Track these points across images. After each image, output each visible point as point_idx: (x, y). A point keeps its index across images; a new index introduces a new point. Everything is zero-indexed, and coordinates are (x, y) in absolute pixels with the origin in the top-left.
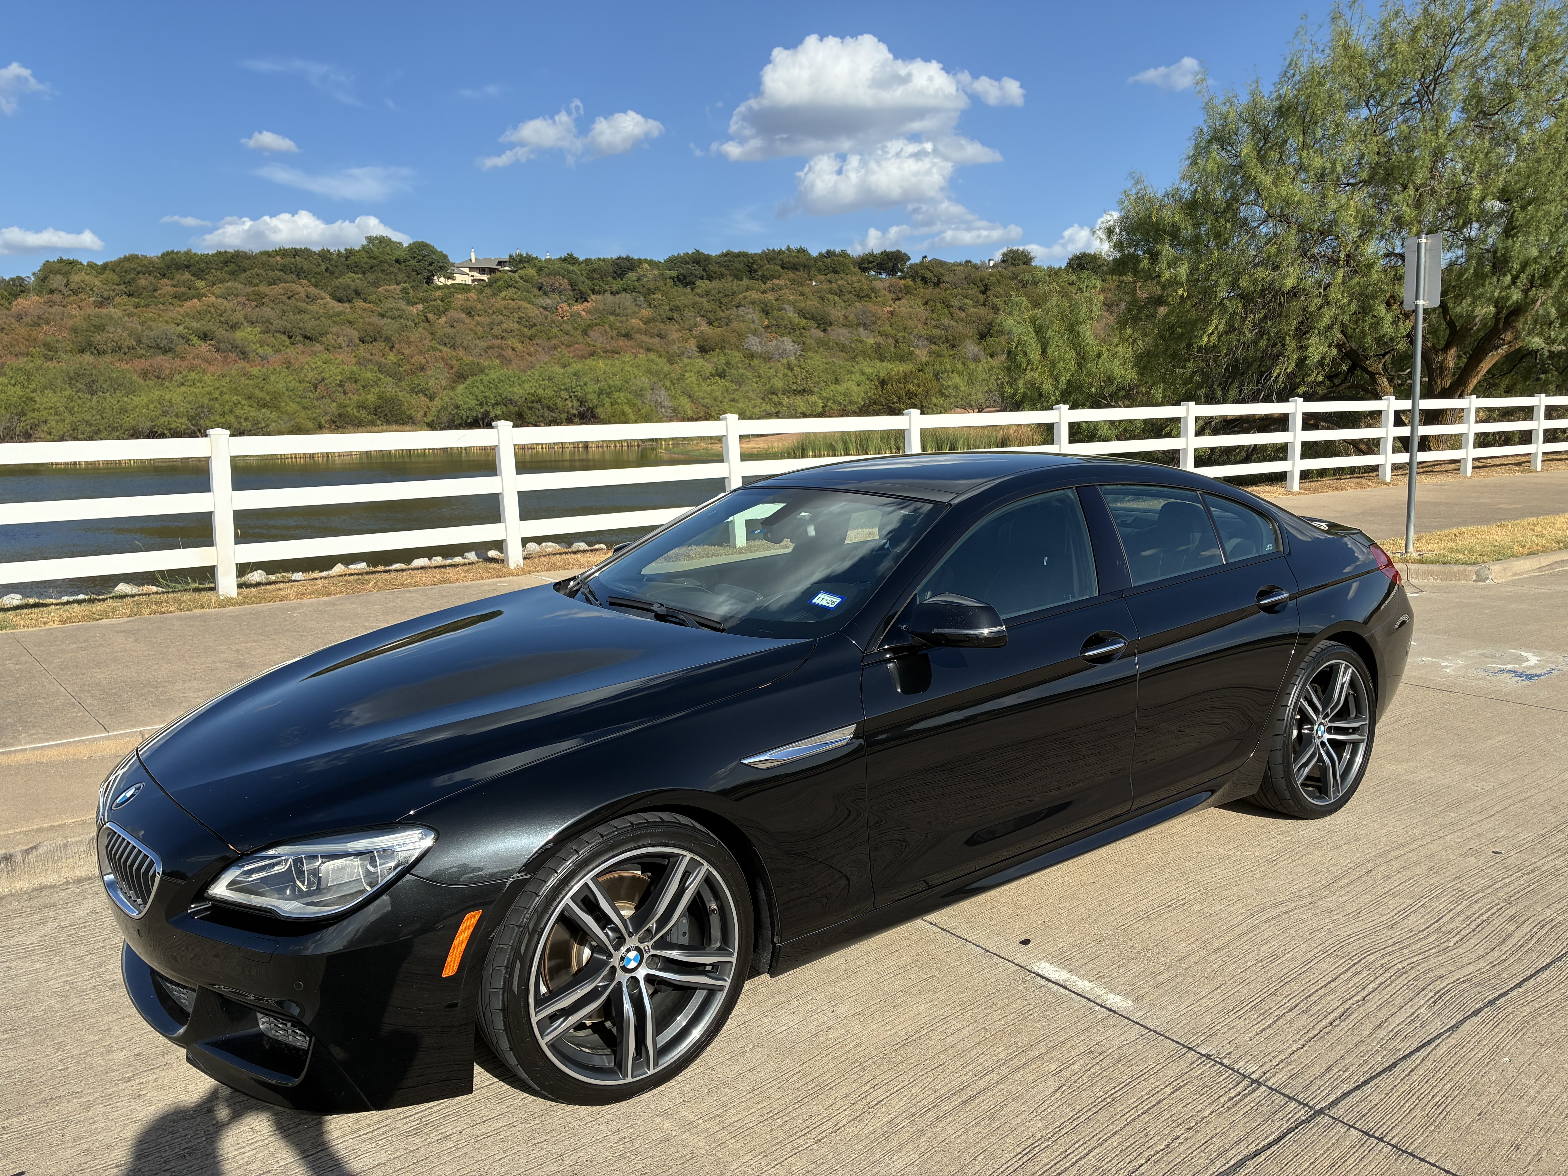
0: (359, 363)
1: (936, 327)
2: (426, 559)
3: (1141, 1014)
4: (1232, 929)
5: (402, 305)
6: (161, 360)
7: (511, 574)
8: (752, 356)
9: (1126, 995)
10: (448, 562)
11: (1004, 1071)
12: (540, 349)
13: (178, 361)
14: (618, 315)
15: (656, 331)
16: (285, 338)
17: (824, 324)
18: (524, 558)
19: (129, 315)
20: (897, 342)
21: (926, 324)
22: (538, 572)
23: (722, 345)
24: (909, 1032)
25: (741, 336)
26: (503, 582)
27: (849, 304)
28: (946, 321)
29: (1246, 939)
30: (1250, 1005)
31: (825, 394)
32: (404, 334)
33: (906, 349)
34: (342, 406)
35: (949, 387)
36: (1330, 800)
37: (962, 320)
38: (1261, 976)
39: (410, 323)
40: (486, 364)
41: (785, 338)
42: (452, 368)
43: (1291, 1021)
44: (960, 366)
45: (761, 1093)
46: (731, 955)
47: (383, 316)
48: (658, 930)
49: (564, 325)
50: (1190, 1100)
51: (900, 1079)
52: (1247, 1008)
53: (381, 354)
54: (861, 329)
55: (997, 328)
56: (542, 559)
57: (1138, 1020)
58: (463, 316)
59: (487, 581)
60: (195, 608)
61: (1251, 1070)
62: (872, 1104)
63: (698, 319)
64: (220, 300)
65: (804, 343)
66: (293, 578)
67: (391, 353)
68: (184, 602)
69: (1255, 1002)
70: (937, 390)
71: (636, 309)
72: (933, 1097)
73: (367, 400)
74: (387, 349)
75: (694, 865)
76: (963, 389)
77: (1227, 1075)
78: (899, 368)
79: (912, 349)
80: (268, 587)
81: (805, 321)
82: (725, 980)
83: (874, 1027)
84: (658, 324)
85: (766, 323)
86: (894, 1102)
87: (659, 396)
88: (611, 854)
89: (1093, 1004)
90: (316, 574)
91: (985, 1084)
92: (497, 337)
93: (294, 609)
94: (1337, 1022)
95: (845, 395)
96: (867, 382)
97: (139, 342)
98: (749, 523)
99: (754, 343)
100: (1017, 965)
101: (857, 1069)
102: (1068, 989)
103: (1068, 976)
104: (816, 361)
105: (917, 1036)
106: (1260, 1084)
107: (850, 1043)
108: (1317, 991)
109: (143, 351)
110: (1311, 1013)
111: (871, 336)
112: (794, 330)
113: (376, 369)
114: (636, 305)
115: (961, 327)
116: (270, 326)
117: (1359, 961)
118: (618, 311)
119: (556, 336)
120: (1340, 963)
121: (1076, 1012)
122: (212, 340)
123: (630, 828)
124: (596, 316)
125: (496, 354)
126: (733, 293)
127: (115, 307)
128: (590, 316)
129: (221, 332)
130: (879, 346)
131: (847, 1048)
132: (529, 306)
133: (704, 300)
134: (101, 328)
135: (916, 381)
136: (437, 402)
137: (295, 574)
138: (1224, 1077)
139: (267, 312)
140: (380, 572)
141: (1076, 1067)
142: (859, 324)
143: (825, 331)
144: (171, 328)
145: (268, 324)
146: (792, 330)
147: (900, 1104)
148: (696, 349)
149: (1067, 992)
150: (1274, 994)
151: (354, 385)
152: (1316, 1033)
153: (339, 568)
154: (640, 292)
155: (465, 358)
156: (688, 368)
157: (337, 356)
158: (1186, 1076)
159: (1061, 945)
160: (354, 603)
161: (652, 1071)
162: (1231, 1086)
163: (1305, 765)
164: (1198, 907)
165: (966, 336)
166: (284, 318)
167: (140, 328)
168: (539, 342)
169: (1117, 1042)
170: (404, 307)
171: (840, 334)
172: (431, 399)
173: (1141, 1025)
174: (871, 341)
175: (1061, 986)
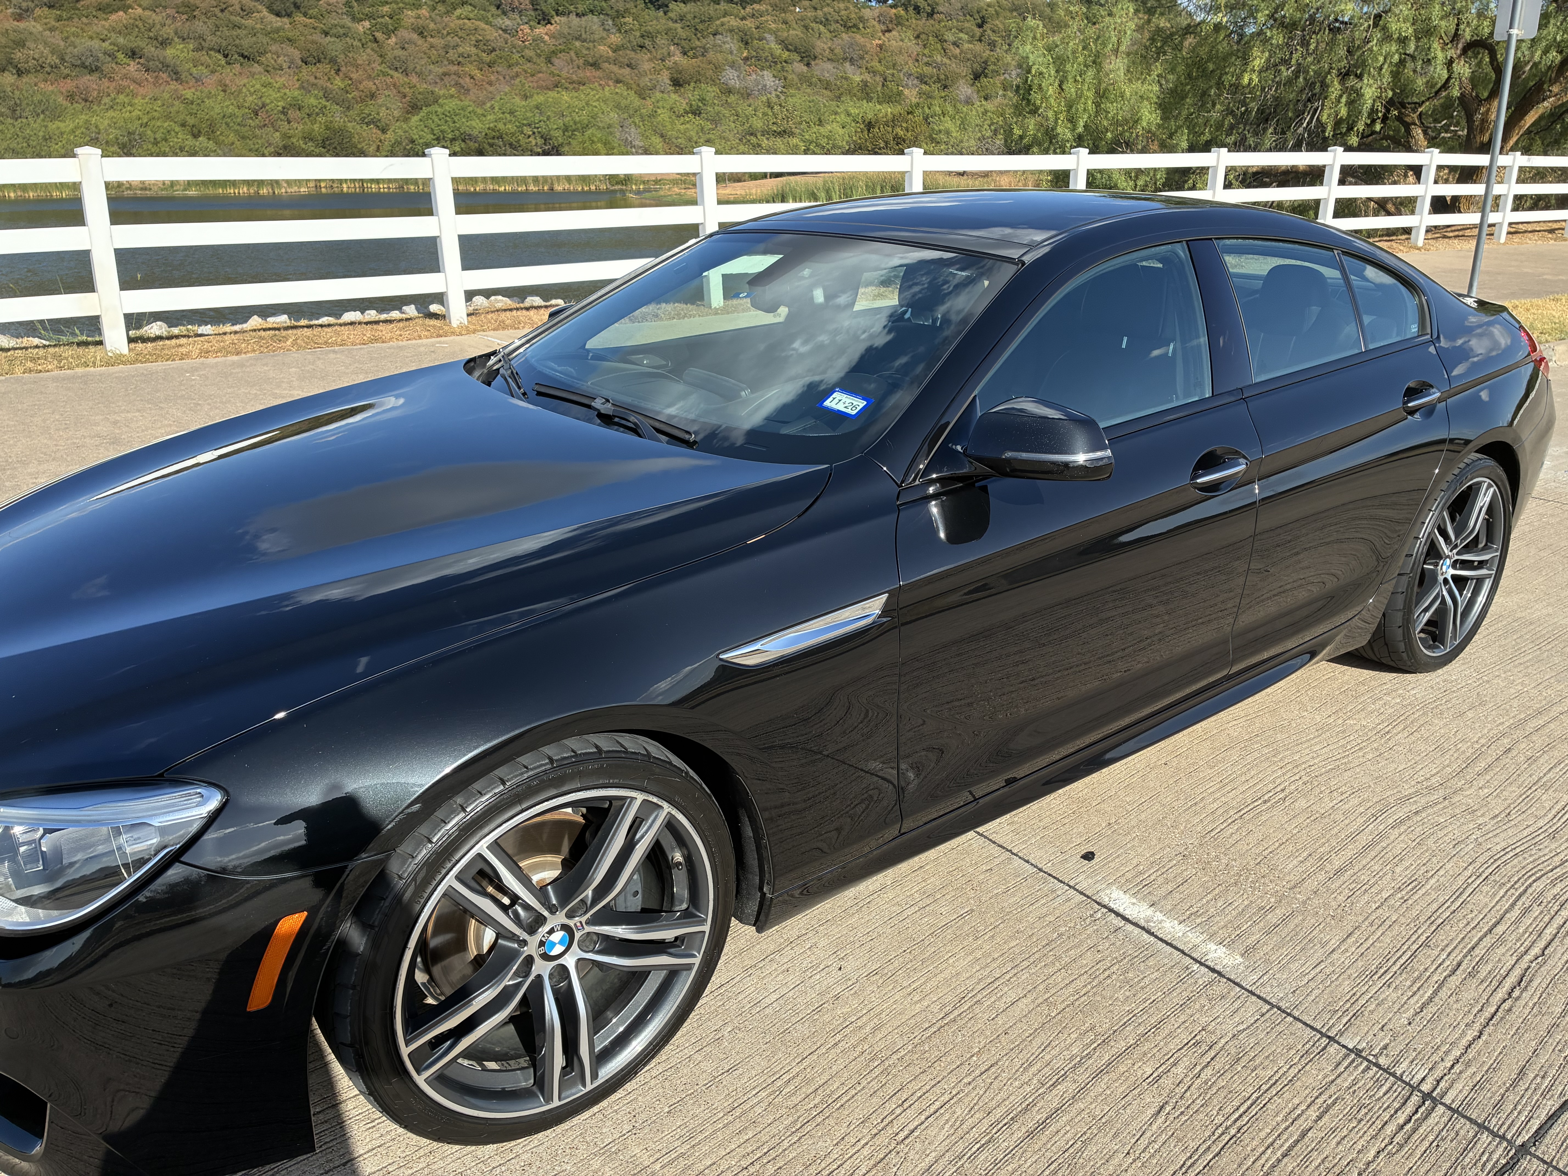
0: (302, 87)
1: (927, 64)
2: (358, 313)
3: (1256, 977)
4: (1353, 837)
5: (347, 21)
6: (88, 81)
7: (453, 333)
8: (729, 91)
9: (1229, 944)
10: (384, 316)
11: (1082, 1077)
12: (501, 78)
13: (105, 82)
14: (584, 41)
15: (626, 61)
16: (220, 57)
17: (808, 57)
18: (468, 315)
19: (51, 30)
20: (885, 80)
21: (917, 61)
22: (483, 331)
23: (697, 78)
24: (944, 1006)
25: (718, 68)
26: (444, 343)
27: (835, 34)
28: (938, 58)
29: (1373, 854)
30: (1398, 964)
31: (807, 137)
32: (350, 55)
33: (895, 89)
34: (285, 136)
35: (940, 131)
36: (1445, 648)
37: (956, 58)
38: (1403, 915)
39: (356, 43)
40: (442, 93)
41: (765, 72)
42: (405, 96)
43: (1457, 992)
44: (950, 109)
45: (743, 1113)
46: (703, 922)
47: (326, 34)
48: (595, 902)
49: (527, 51)
50: (1345, 1132)
51: (937, 1089)
52: (1395, 968)
53: (326, 78)
54: (847, 64)
55: (992, 67)
56: (489, 316)
57: (1253, 988)
58: (415, 36)
59: (425, 341)
60: (77, 366)
61: (1419, 1076)
62: (902, 1135)
63: (672, 48)
64: (148, 13)
65: (785, 79)
66: (200, 332)
67: (337, 78)
68: (66, 358)
69: (1404, 958)
70: (927, 134)
71: (604, 34)
72: (986, 1123)
73: (313, 130)
74: (333, 72)
75: (648, 808)
76: (954, 134)
77: (1388, 1085)
78: (887, 110)
79: (901, 88)
80: (167, 342)
81: (787, 53)
82: (694, 956)
83: (897, 997)
84: (628, 52)
85: (745, 55)
86: (932, 1132)
87: (629, 134)
88: (519, 808)
89: (1188, 961)
90: (228, 328)
91: (1056, 1100)
92: (453, 62)
93: (194, 370)
94: (1516, 993)
95: (829, 138)
96: (853, 124)
97: (63, 60)
98: (727, 279)
99: (731, 77)
100: (1082, 893)
101: (877, 1071)
102: (1152, 934)
103: (1150, 912)
104: (798, 99)
105: (956, 1013)
106: (1435, 1102)
107: (865, 1024)
108: (1481, 939)
109: (67, 71)
110: (1482, 975)
111: (858, 72)
112: (775, 63)
113: (321, 94)
114: (604, 29)
115: (953, 66)
116: (203, 43)
117: (1525, 891)
118: (584, 36)
119: (517, 64)
120: (1502, 893)
121: (1169, 974)
122: (140, 58)
123: (549, 766)
124: (561, 41)
125: (453, 83)
126: (710, 19)
127: (35, 20)
128: (553, 41)
129: (150, 50)
130: (865, 84)
131: (861, 1034)
132: (487, 27)
133: (678, 25)
134: (21, 44)
135: (904, 125)
136: (390, 135)
137: (203, 327)
138: (1384, 1089)
139: (200, 26)
140: (303, 327)
141: (1180, 1070)
142: (845, 59)
143: (808, 65)
144: (96, 44)
145: (201, 40)
146: (773, 62)
147: (941, 1138)
148: (669, 82)
149: (1152, 938)
150: (1425, 944)
151: (298, 112)
152: (1493, 1010)
153: (255, 321)
154: (608, 15)
155: (418, 86)
156: (660, 104)
157: (277, 79)
158: (1333, 1088)
159: (1135, 862)
160: (266, 365)
161: (589, 1087)
162: (1396, 1105)
163: (1426, 610)
164: (1302, 803)
165: (958, 76)
166: (218, 33)
167: (62, 44)
168: (499, 69)
169: (1230, 1027)
170: (350, 25)
171: (824, 69)
172: (384, 131)
173: (1259, 997)
174: (857, 78)
175: (1143, 928)
